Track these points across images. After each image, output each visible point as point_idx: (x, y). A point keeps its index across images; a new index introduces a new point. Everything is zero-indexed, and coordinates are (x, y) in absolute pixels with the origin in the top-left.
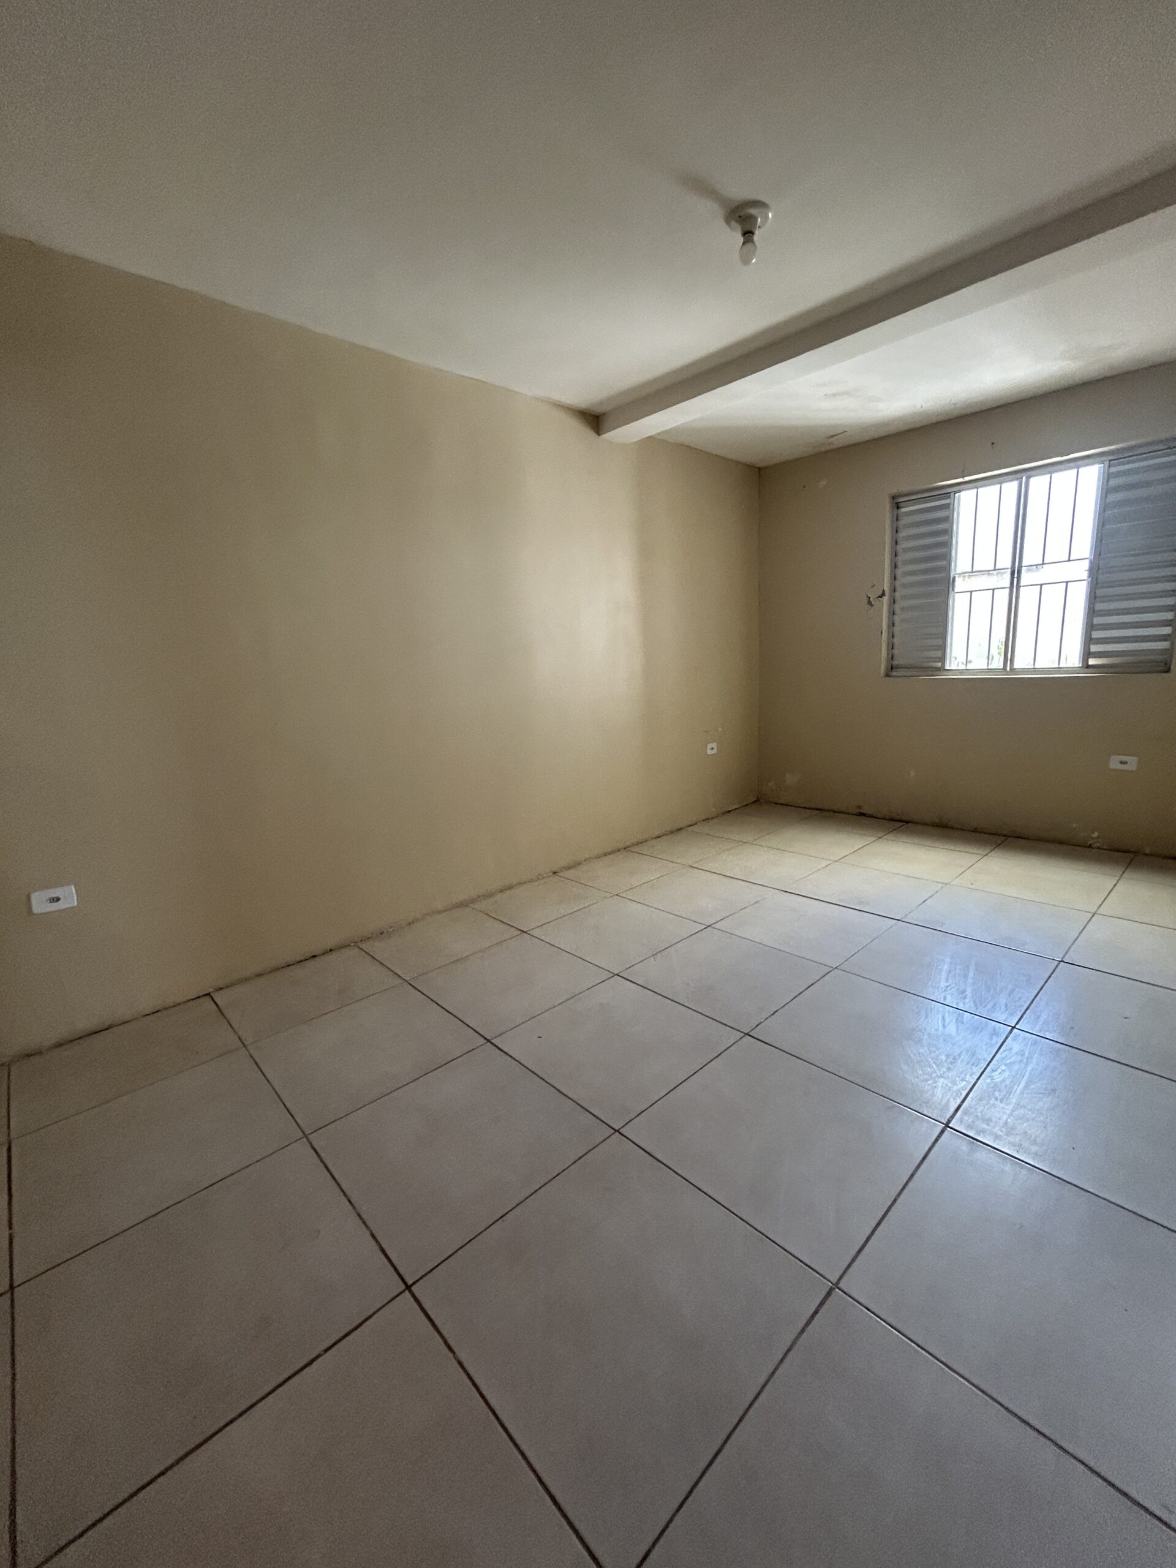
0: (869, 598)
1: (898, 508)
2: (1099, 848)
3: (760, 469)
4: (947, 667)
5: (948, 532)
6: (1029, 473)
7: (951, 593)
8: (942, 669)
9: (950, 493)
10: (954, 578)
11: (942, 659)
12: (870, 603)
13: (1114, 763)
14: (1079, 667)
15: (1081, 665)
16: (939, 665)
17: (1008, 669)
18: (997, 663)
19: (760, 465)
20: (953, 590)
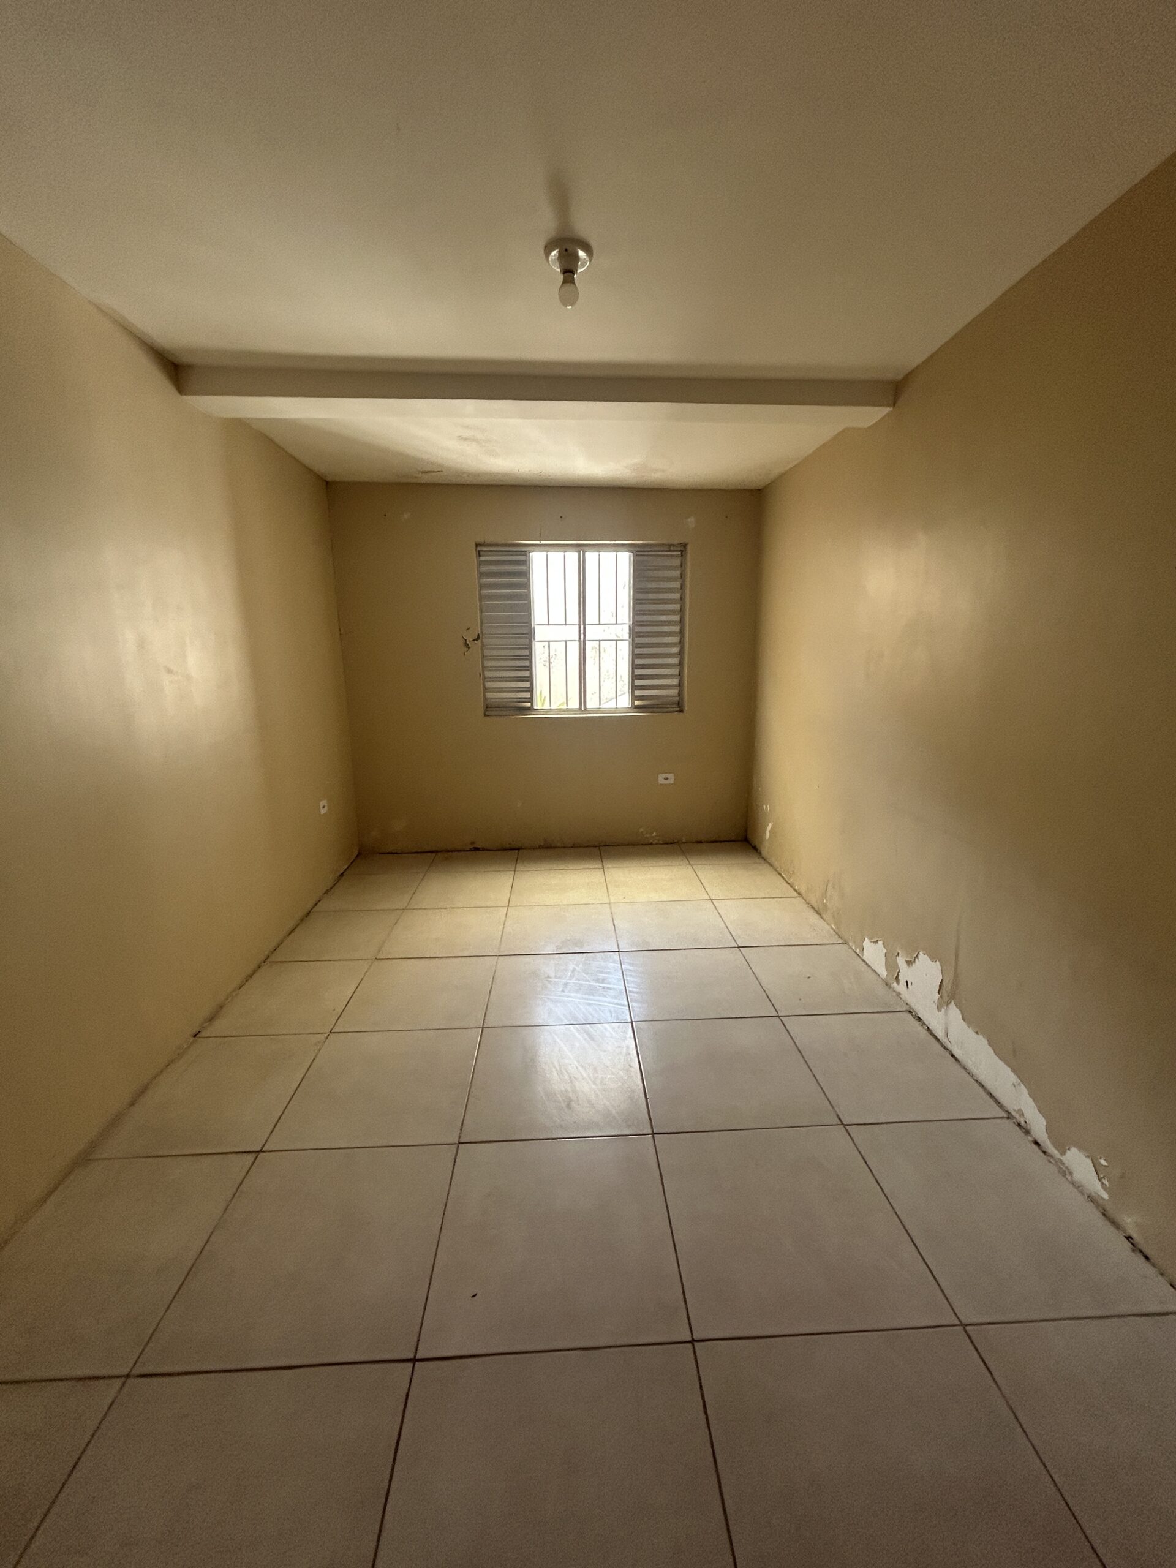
0: (466, 640)
1: (480, 556)
2: (657, 844)
3: (327, 482)
4: (535, 708)
5: (527, 586)
6: (584, 548)
7: (533, 642)
8: (531, 709)
9: (526, 551)
10: (534, 628)
11: (531, 700)
12: (466, 645)
13: (661, 779)
14: (628, 708)
15: (630, 706)
16: (529, 705)
17: (583, 709)
18: (574, 704)
19: (329, 479)
20: (534, 639)
